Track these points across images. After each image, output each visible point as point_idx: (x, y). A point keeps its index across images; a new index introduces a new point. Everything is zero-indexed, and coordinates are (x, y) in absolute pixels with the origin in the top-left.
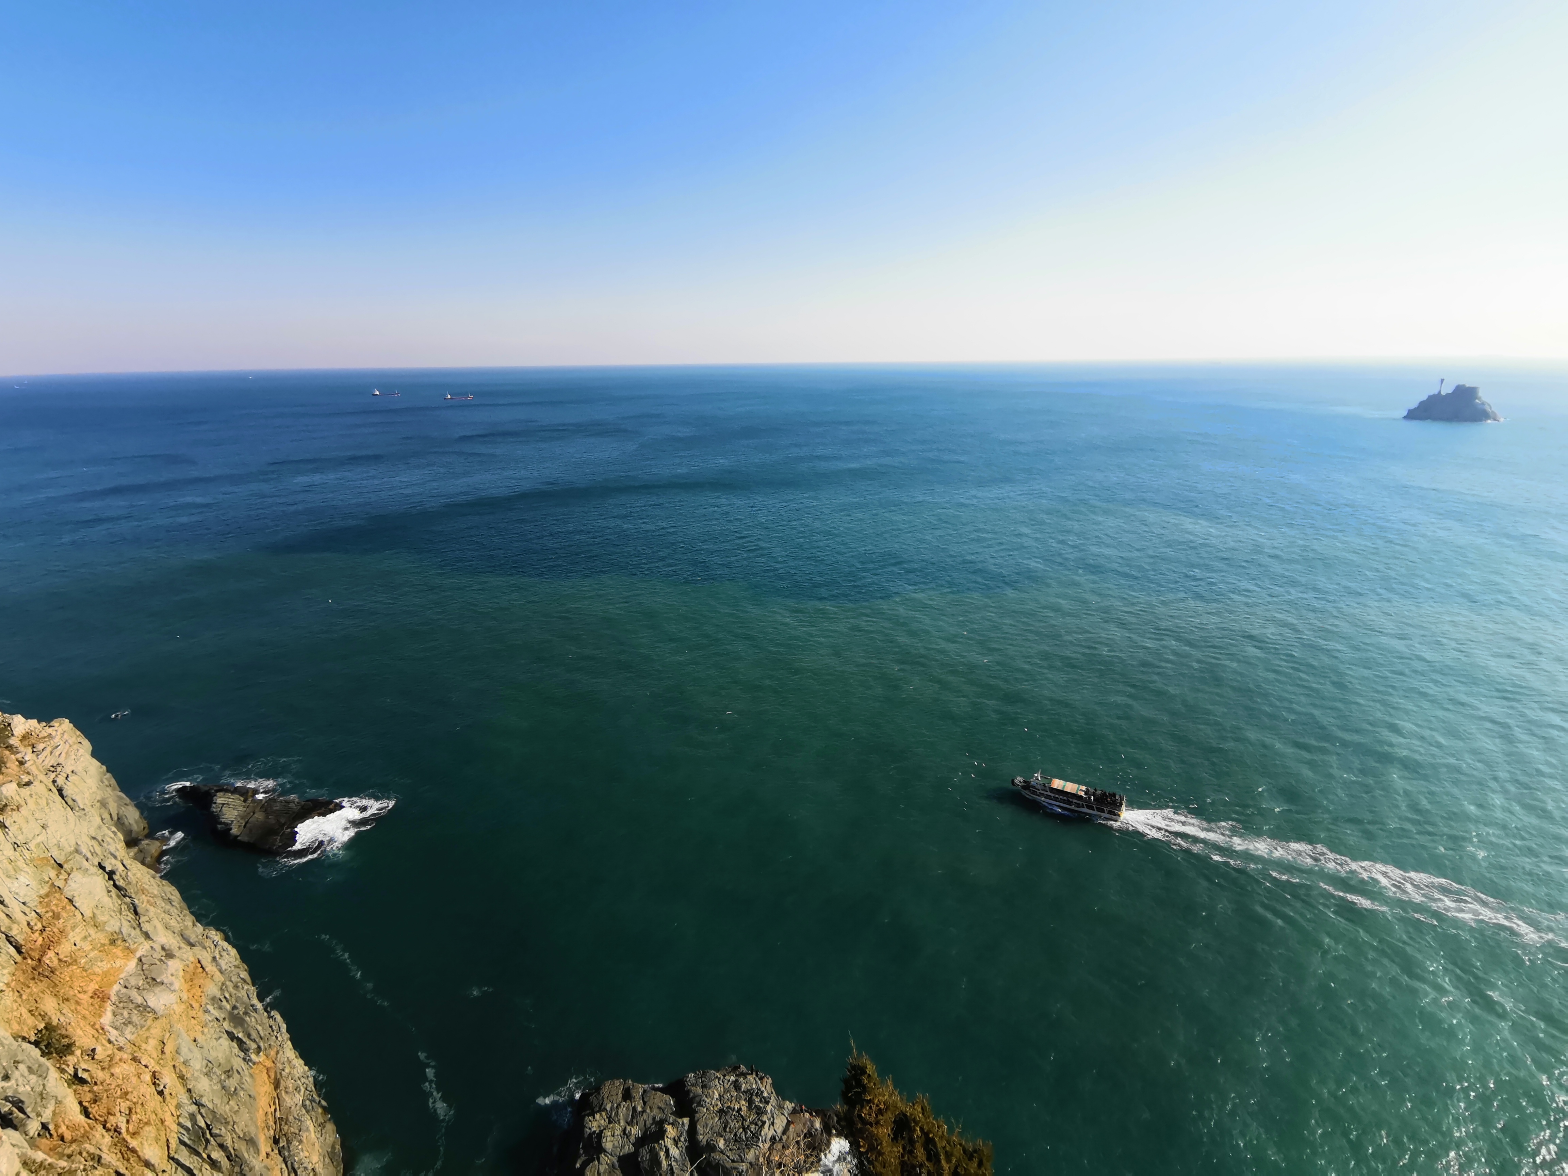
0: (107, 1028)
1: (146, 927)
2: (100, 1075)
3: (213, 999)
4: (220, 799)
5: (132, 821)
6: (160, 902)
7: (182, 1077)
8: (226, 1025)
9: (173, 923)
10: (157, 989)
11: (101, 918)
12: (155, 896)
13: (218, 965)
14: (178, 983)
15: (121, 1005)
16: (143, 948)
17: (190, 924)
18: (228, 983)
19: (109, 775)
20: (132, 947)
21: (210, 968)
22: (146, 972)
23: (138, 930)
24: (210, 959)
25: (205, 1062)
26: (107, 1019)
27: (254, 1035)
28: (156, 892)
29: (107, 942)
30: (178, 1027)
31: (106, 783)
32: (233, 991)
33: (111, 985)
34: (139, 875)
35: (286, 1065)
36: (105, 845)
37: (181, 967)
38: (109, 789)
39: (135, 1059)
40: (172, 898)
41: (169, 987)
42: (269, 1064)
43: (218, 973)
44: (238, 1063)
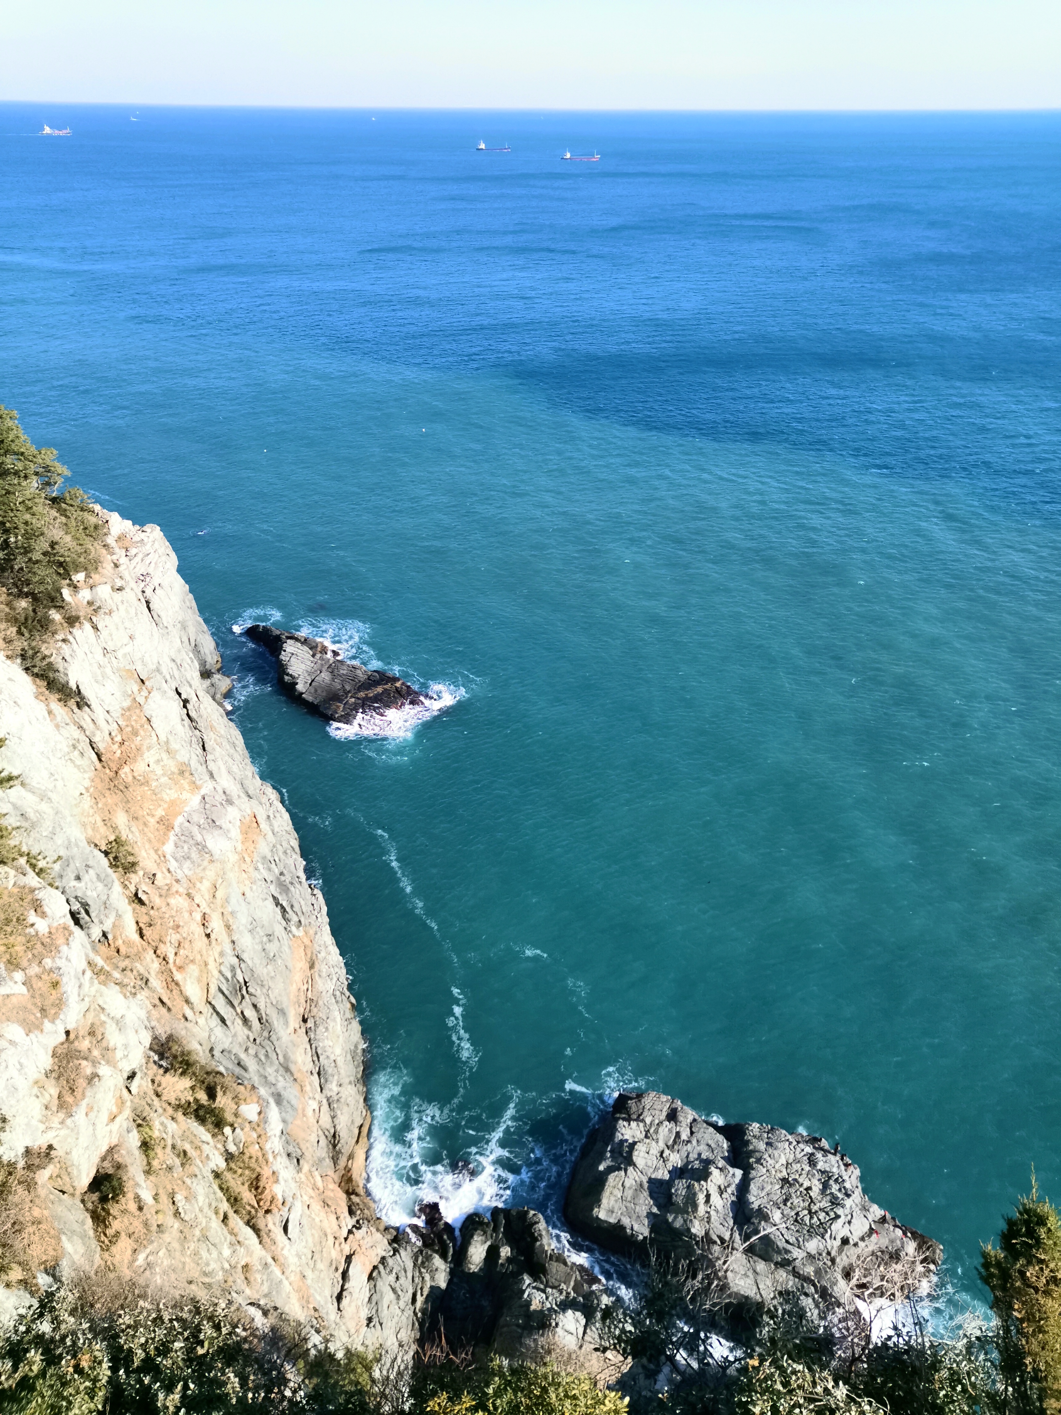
0: (168, 856)
1: (212, 766)
2: (157, 901)
3: (264, 858)
4: (290, 647)
5: (207, 652)
6: (225, 743)
7: (228, 927)
8: (274, 889)
9: (235, 769)
10: (216, 832)
11: (174, 746)
12: (221, 736)
13: (271, 825)
14: (235, 833)
15: (183, 838)
16: (207, 787)
17: (250, 775)
18: (278, 846)
19: (191, 596)
20: (198, 783)
21: (264, 825)
22: (208, 812)
23: (204, 766)
24: (265, 817)
25: (250, 919)
26: (169, 848)
27: (297, 908)
28: (223, 732)
29: (176, 771)
30: (231, 876)
31: (188, 604)
32: (283, 857)
33: (176, 815)
34: (209, 710)
35: (323, 948)
36: (182, 670)
37: (239, 817)
38: (189, 611)
39: (189, 895)
40: (237, 742)
41: (226, 833)
42: (307, 941)
43: (270, 833)
44: (279, 929)
